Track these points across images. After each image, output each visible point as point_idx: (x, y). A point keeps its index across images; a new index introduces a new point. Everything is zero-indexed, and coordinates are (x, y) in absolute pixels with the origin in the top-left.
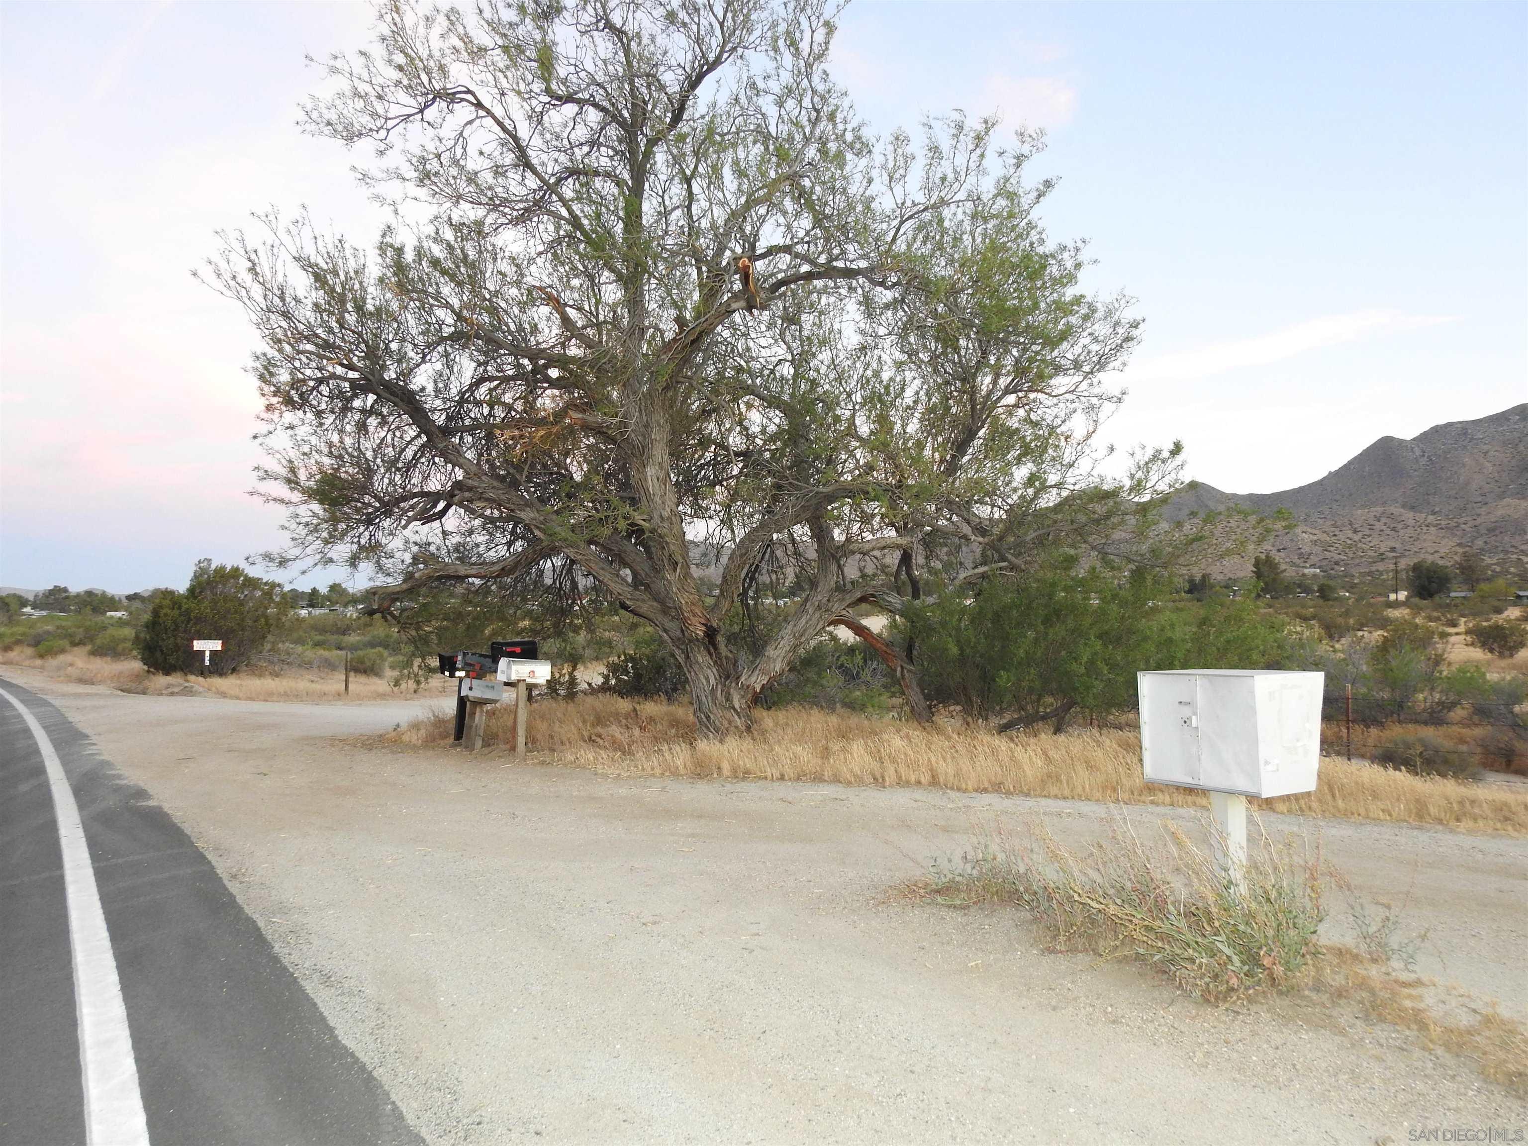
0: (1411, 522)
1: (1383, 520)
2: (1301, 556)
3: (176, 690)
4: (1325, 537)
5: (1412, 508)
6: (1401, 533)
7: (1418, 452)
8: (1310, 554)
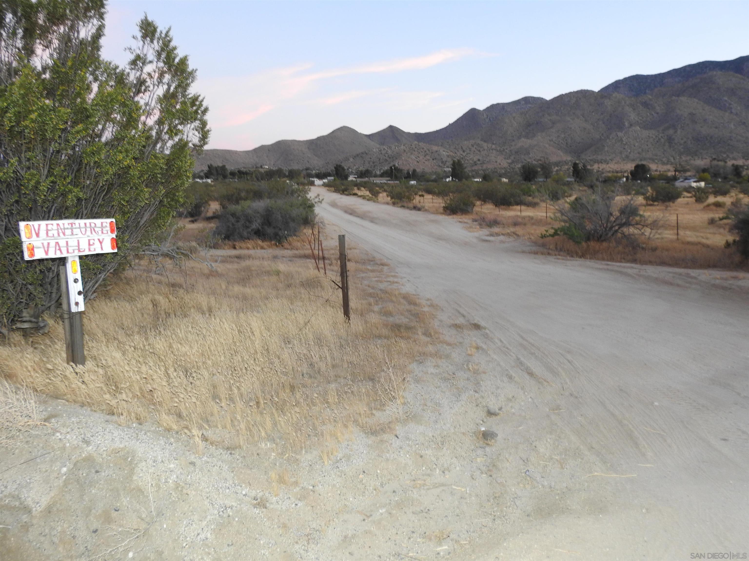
0: (486, 148)
1: (475, 146)
2: (442, 162)
4: (451, 154)
5: (485, 141)
6: (482, 153)
7: (485, 116)
8: (446, 162)
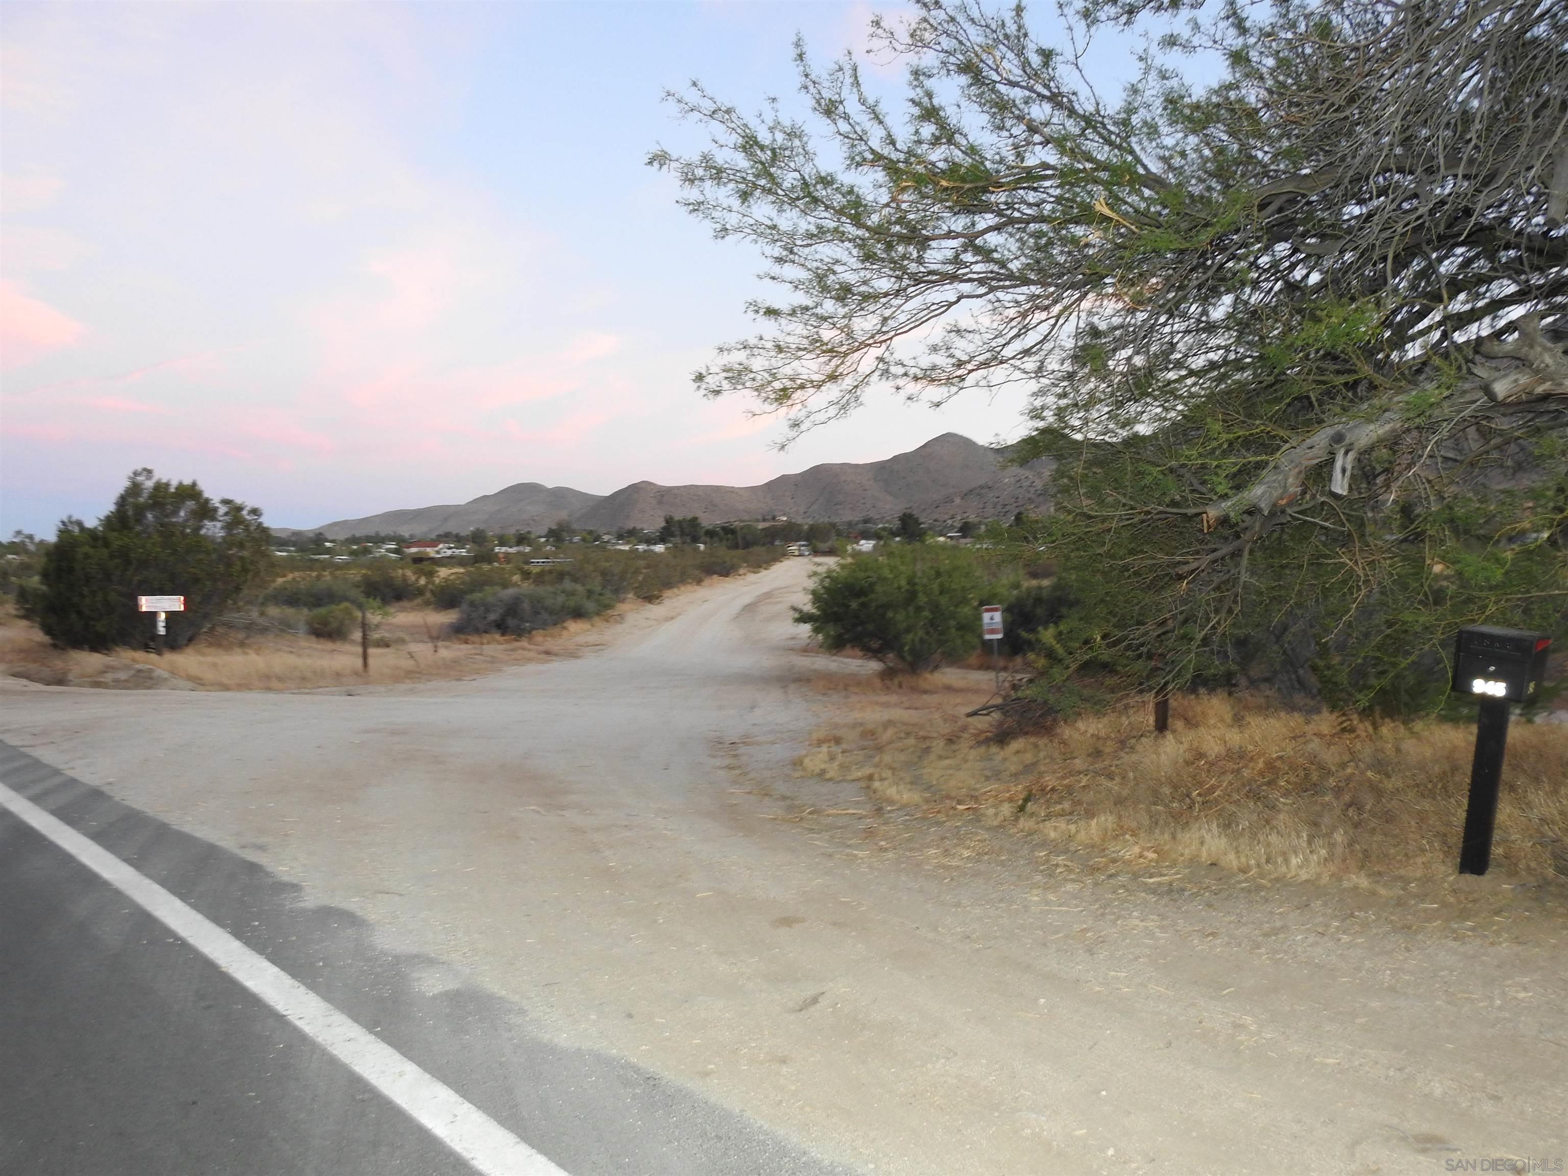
3: (123, 676)
